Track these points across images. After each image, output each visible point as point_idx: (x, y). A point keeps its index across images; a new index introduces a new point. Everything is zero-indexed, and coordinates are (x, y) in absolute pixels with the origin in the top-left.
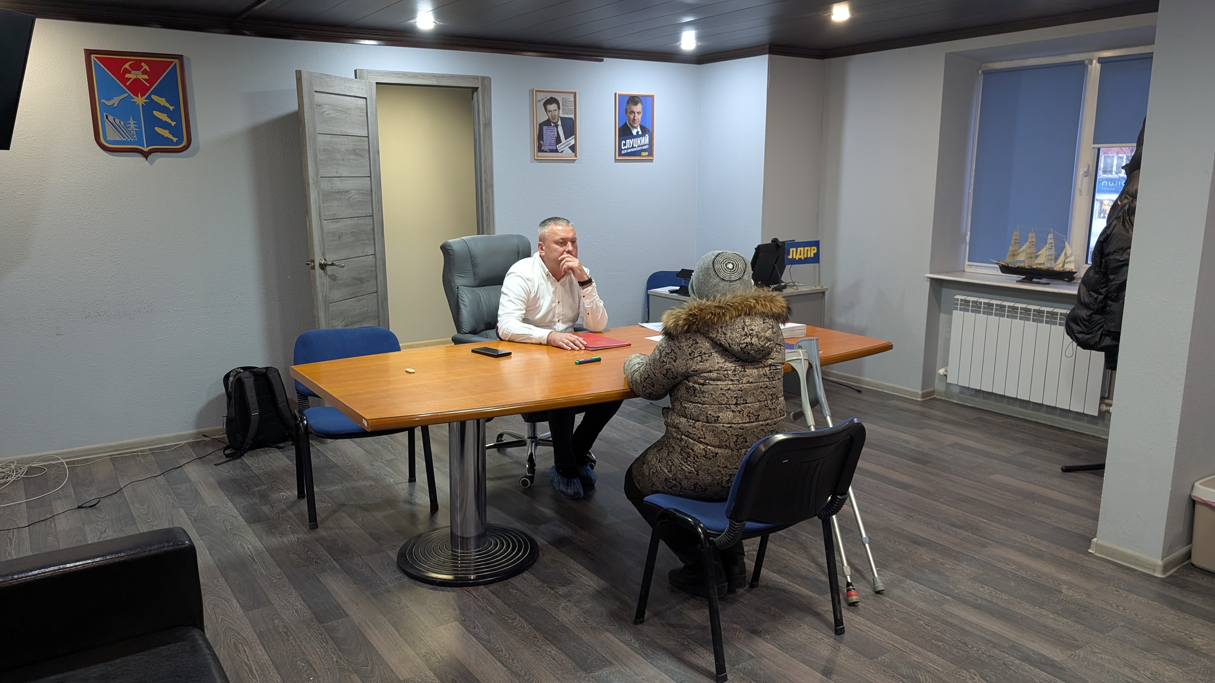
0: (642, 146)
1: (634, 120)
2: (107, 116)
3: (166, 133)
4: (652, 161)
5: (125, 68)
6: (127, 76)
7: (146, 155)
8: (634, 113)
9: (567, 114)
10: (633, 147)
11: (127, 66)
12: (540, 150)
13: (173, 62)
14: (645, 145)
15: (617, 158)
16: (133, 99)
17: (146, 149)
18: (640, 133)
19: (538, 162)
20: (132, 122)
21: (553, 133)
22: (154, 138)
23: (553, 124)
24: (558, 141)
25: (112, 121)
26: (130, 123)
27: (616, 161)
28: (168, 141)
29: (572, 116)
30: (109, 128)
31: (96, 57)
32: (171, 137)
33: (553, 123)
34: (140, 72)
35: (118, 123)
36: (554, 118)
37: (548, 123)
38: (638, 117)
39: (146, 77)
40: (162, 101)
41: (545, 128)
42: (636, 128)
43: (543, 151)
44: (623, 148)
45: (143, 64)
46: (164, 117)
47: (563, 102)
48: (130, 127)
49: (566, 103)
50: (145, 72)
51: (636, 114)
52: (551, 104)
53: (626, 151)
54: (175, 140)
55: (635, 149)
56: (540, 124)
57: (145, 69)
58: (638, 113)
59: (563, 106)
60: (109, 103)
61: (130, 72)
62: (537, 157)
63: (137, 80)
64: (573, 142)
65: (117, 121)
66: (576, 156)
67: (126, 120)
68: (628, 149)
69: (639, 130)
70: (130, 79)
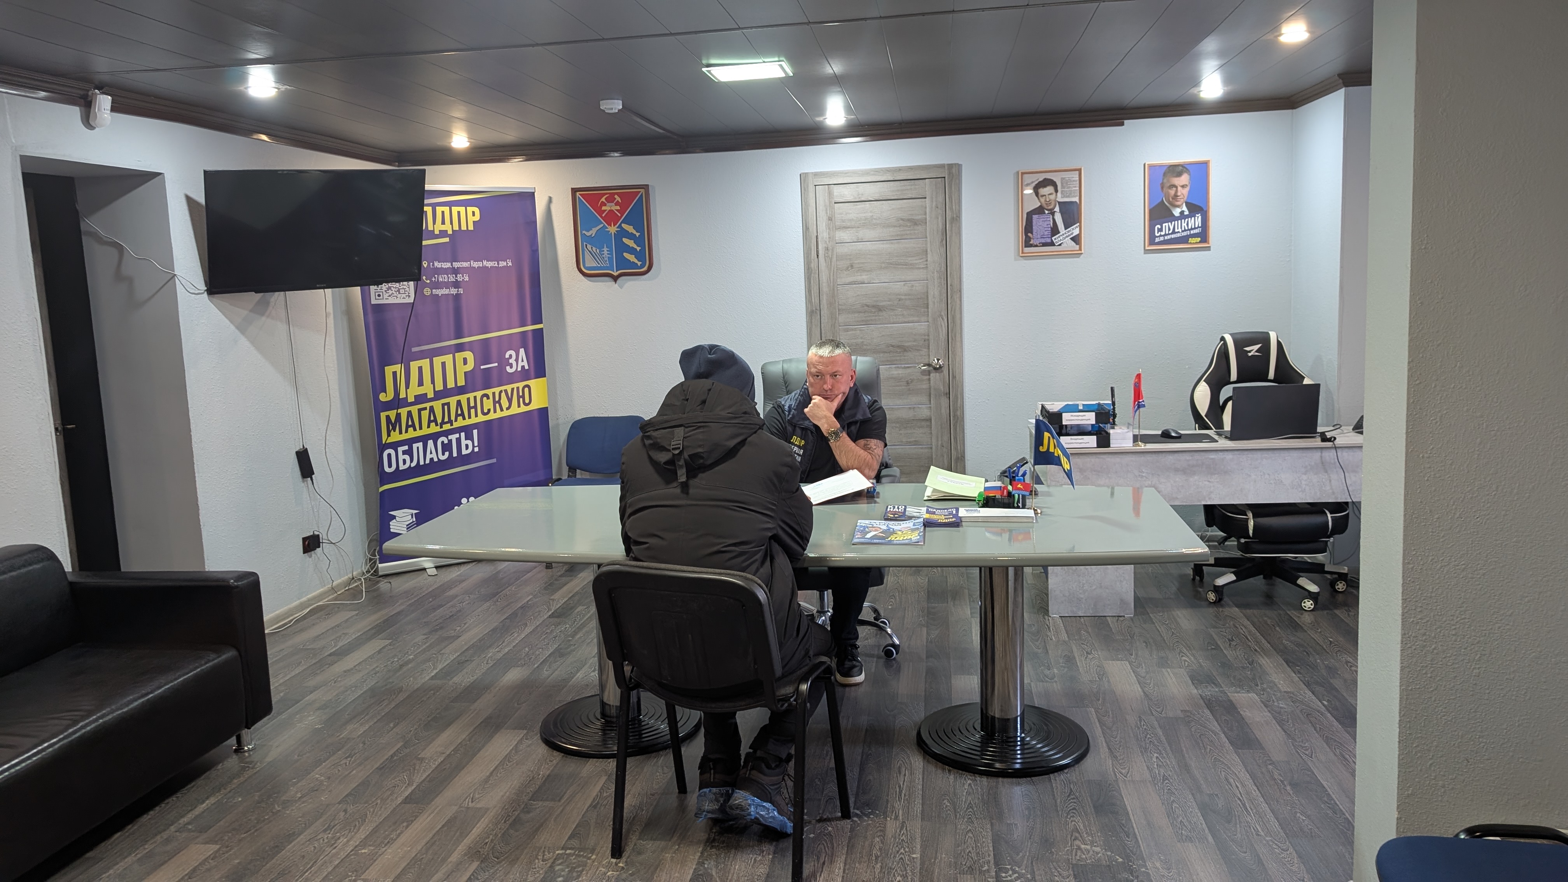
0: (1189, 230)
1: (1176, 196)
2: (586, 245)
3: (631, 258)
4: (1208, 249)
5: (602, 202)
6: (604, 208)
7: (615, 279)
8: (1176, 187)
9: (1068, 197)
10: (1174, 232)
11: (603, 199)
12: (1028, 244)
13: (640, 192)
14: (1195, 228)
15: (1147, 248)
16: (607, 228)
17: (615, 274)
18: (1187, 213)
19: (1026, 260)
20: (605, 249)
21: (1048, 223)
22: (622, 263)
23: (1047, 212)
24: (1055, 231)
25: (590, 250)
26: (604, 251)
27: (1146, 252)
28: (633, 265)
29: (1076, 199)
30: (588, 256)
31: (580, 194)
32: (636, 261)
33: (1047, 210)
34: (613, 204)
35: (595, 251)
36: (1049, 203)
37: (1040, 210)
38: (1183, 193)
39: (618, 208)
40: (630, 229)
41: (1035, 217)
42: (1178, 206)
43: (1031, 246)
44: (1157, 234)
45: (616, 196)
46: (631, 243)
47: (1062, 184)
48: (604, 254)
49: (1067, 183)
50: (617, 204)
51: (1179, 188)
52: (1045, 186)
53: (1162, 239)
54: (639, 263)
55: (1178, 235)
56: (1028, 214)
57: (618, 201)
58: (1183, 186)
59: (1063, 187)
60: (588, 234)
61: (605, 205)
62: (1023, 253)
63: (611, 211)
64: (1076, 232)
65: (594, 249)
66: (1080, 249)
67: (601, 248)
68: (1166, 235)
69: (1185, 208)
70: (605, 210)
